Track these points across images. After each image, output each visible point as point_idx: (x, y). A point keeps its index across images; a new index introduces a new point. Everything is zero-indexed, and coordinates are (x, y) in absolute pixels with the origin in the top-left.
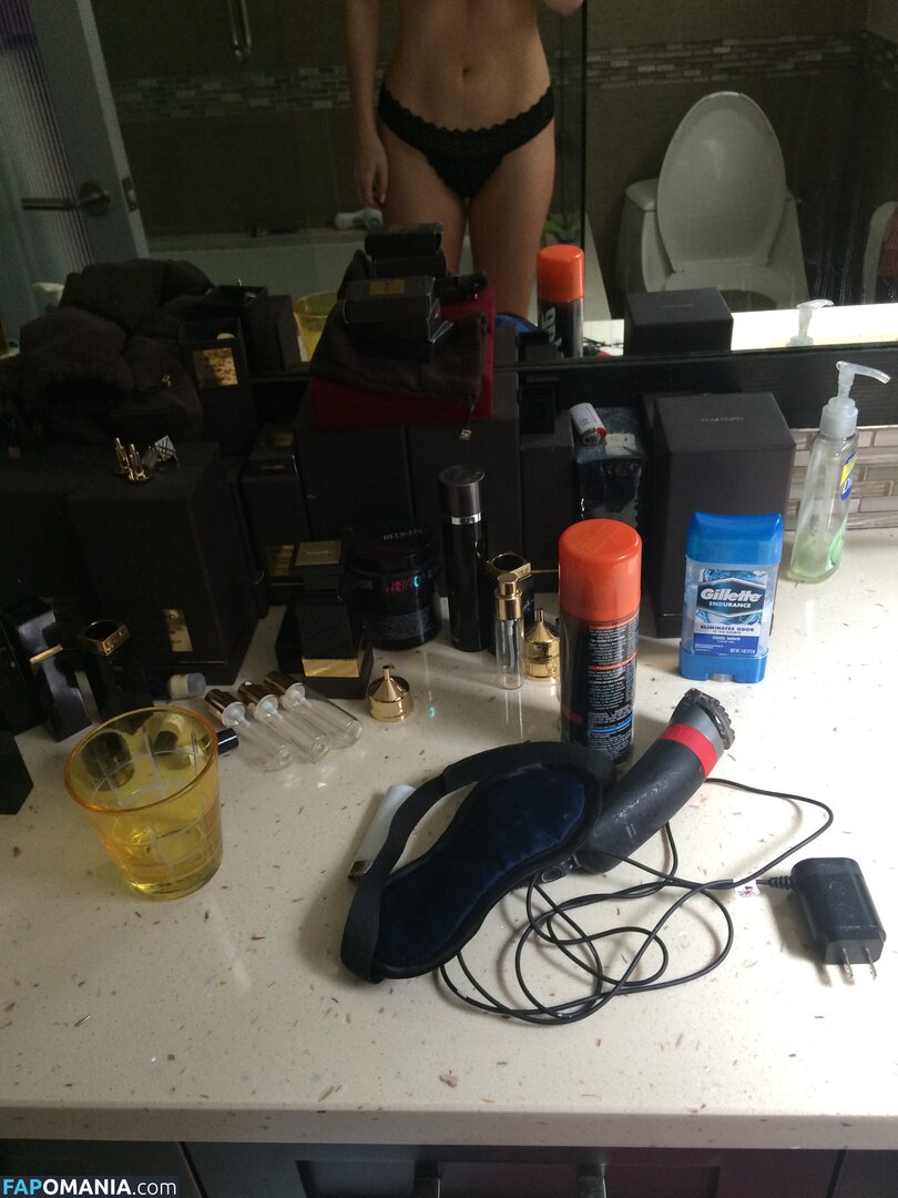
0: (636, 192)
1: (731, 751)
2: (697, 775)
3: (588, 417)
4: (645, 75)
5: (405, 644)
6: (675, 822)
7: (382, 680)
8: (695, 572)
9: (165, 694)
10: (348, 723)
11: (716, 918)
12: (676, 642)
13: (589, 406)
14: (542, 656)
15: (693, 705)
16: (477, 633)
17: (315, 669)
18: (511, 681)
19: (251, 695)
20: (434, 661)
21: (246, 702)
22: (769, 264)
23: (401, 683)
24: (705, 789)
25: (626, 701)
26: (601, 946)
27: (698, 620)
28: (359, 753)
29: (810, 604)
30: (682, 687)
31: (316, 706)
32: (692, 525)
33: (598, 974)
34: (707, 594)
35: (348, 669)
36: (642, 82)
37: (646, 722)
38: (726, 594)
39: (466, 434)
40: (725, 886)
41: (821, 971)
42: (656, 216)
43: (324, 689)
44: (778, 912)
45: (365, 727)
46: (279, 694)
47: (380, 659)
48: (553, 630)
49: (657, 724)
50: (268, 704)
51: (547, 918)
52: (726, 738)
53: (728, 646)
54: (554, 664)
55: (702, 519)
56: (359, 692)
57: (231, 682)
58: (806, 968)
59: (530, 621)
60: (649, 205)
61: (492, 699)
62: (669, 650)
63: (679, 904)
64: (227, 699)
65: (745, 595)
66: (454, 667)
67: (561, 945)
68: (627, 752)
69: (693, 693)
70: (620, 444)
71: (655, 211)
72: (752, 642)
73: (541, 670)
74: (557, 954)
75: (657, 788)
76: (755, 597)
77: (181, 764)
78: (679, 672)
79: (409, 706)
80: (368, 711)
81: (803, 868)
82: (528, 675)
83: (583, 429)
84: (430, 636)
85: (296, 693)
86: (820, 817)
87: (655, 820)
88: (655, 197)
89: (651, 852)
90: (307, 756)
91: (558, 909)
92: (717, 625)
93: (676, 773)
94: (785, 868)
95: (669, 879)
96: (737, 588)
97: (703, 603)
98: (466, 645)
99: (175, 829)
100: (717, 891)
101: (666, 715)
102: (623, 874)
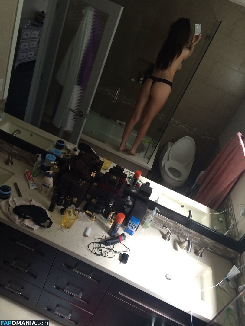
0: (169, 144)
1: (124, 241)
2: (119, 241)
3: (129, 198)
4: (180, 126)
5: (98, 213)
6: (115, 245)
7: (94, 216)
8: (130, 222)
9: (70, 206)
10: (88, 219)
11: (114, 254)
12: (126, 227)
13: (130, 197)
14: (111, 222)
15: (123, 235)
16: (106, 216)
17: (87, 211)
18: (107, 223)
19: (80, 211)
20: (100, 216)
21: (79, 211)
22: (184, 168)
23: (96, 218)
24: (120, 243)
25: (117, 231)
26: (103, 252)
27: (128, 227)
28: (88, 223)
29: (143, 230)
30: (123, 232)
31: (85, 215)
32: (132, 217)
33: (101, 253)
34: (130, 224)
35: (91, 213)
36: (178, 127)
37: (118, 234)
38: (132, 225)
39: (115, 196)
40: (117, 252)
41: (120, 262)
42: (170, 151)
43: (87, 214)
44: (120, 256)
45: (90, 221)
46: (82, 212)
47: (94, 214)
48: (114, 220)
49: (119, 234)
50: (81, 213)
51: (99, 247)
52: (124, 239)
53: (130, 230)
54: (112, 224)
55: (133, 217)
56: (91, 216)
57: (77, 208)
58: (119, 262)
59: (112, 218)
60: (170, 148)
61: (104, 224)
62: (125, 228)
63: (112, 251)
64: (77, 210)
65: (134, 226)
66: (101, 218)
67: (99, 250)
68: (115, 236)
69: (124, 233)
70: (131, 203)
71: (170, 149)
72: (133, 231)
73: (110, 223)
74: (99, 251)
75: (115, 241)
76: (135, 227)
77: (71, 215)
78: (124, 231)
79: (95, 220)
80: (91, 219)
81: (124, 254)
82: (109, 223)
83: (128, 200)
84: (100, 213)
85: (84, 213)
86: (128, 250)
87: (114, 243)
88: (171, 147)
89: (112, 246)
90: (83, 221)
91: (101, 247)
92: (130, 228)
93: (118, 240)
94: (122, 253)
95: (112, 249)
96: (133, 225)
97: (130, 225)
98: (104, 216)
99: (68, 222)
100: (116, 252)
101: (120, 234)
102: (109, 247)
